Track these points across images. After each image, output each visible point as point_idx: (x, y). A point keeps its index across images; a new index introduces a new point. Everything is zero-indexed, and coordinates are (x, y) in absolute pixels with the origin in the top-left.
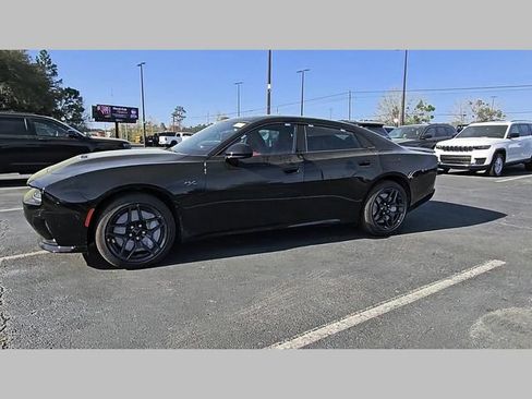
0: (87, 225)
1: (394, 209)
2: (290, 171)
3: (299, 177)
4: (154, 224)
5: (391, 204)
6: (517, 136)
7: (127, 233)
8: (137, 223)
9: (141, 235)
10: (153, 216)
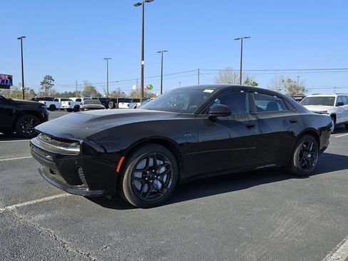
0: (118, 171)
1: (309, 156)
2: (250, 127)
3: (256, 132)
4: (163, 169)
5: (308, 151)
6: (342, 104)
7: (144, 178)
8: (150, 169)
9: (153, 179)
10: (162, 163)
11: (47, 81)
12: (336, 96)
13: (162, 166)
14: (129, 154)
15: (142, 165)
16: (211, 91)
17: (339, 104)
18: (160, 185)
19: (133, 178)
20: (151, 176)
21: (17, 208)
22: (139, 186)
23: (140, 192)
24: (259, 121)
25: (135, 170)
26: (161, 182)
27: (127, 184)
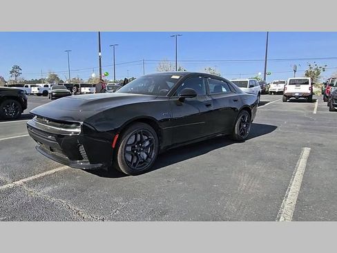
0: (114, 147)
1: (245, 126)
2: (208, 105)
4: (147, 143)
5: (244, 122)
7: (133, 151)
8: (138, 143)
9: (140, 151)
10: (146, 138)
11: (15, 70)
12: (248, 80)
13: (147, 140)
14: (122, 132)
15: (132, 140)
16: (178, 77)
17: (251, 86)
18: (145, 156)
19: (126, 152)
20: (139, 149)
21: (25, 183)
22: (129, 158)
23: (131, 163)
24: (214, 100)
25: (127, 145)
26: (146, 153)
27: (121, 157)
